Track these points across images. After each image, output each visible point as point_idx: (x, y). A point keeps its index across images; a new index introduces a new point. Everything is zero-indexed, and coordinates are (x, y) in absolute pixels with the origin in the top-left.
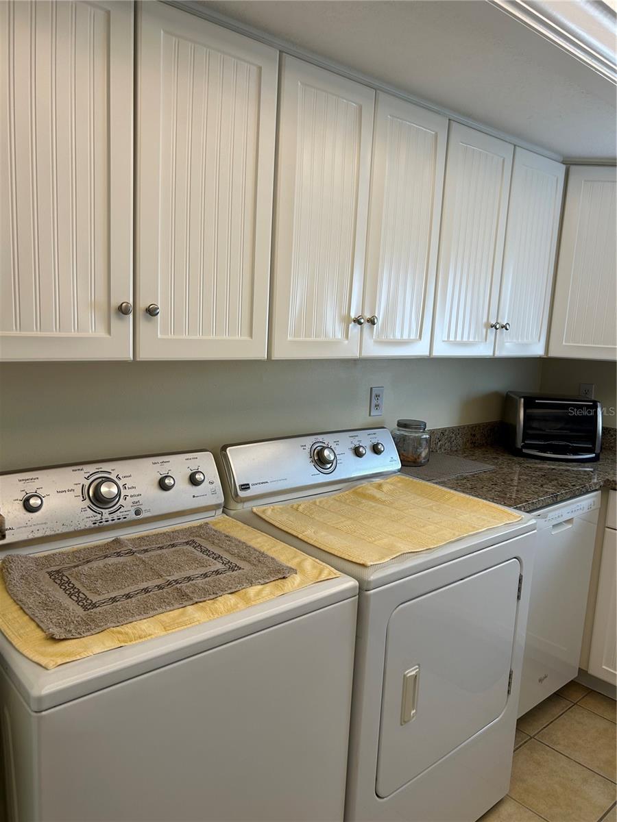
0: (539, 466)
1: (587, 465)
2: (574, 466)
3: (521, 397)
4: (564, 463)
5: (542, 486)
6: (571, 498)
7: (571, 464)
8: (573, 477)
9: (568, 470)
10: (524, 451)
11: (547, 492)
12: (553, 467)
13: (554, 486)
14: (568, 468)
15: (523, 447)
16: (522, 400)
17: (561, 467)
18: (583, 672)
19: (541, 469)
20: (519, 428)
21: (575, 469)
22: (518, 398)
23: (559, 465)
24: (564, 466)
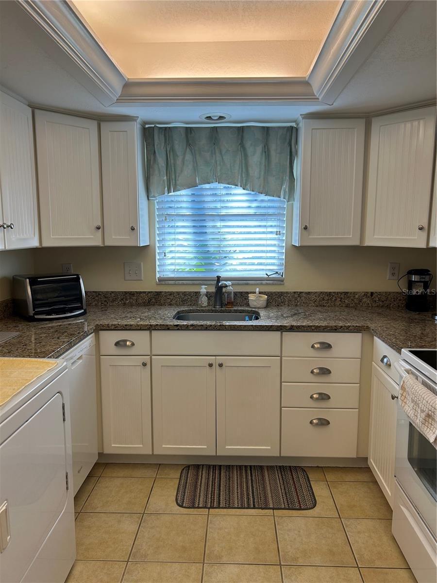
0: (50, 325)
1: (80, 318)
2: (72, 321)
3: (26, 278)
4: (65, 320)
5: (58, 338)
6: (79, 342)
7: (70, 320)
8: (76, 328)
9: (70, 324)
10: (36, 317)
11: (64, 342)
12: (60, 324)
13: (66, 336)
14: (70, 322)
15: (35, 314)
16: (28, 280)
17: (65, 323)
18: (101, 455)
19: (52, 327)
20: (29, 301)
21: (75, 322)
22: (24, 279)
23: (63, 322)
24: (66, 322)
